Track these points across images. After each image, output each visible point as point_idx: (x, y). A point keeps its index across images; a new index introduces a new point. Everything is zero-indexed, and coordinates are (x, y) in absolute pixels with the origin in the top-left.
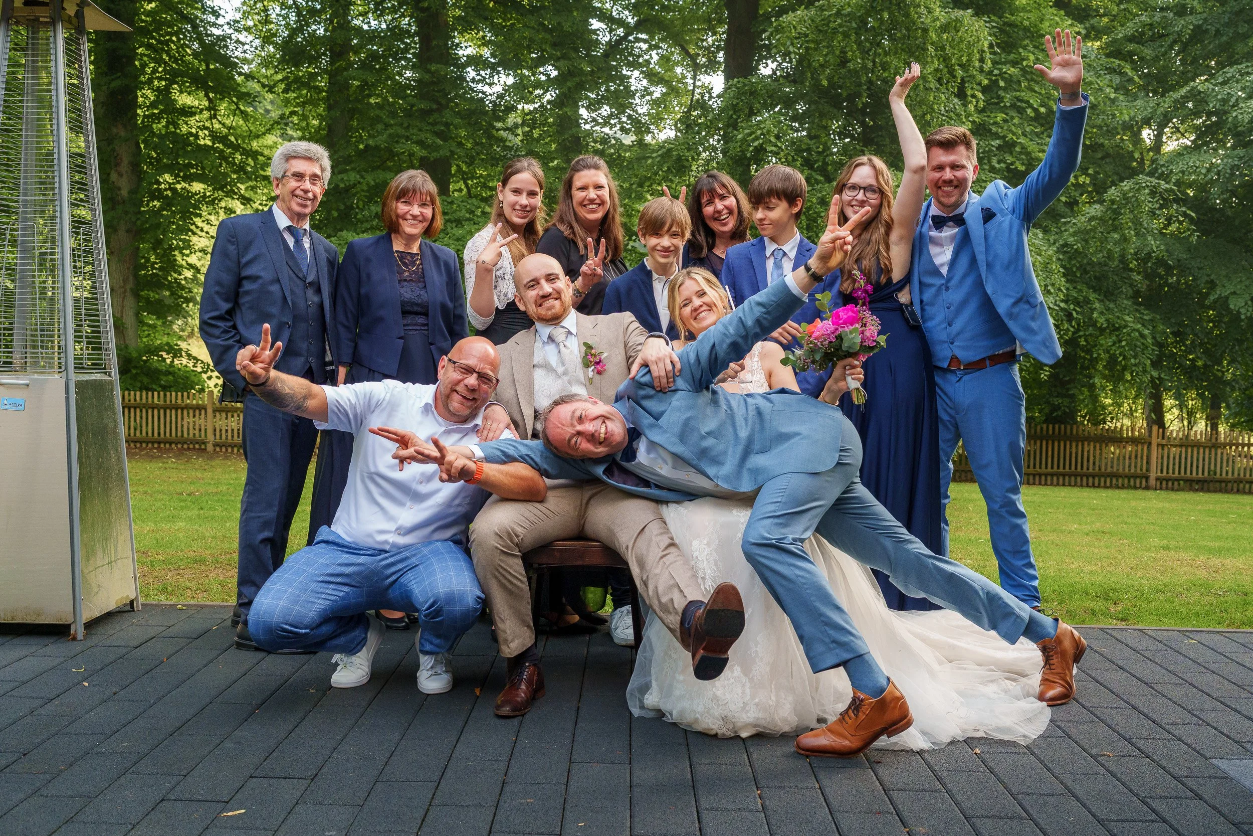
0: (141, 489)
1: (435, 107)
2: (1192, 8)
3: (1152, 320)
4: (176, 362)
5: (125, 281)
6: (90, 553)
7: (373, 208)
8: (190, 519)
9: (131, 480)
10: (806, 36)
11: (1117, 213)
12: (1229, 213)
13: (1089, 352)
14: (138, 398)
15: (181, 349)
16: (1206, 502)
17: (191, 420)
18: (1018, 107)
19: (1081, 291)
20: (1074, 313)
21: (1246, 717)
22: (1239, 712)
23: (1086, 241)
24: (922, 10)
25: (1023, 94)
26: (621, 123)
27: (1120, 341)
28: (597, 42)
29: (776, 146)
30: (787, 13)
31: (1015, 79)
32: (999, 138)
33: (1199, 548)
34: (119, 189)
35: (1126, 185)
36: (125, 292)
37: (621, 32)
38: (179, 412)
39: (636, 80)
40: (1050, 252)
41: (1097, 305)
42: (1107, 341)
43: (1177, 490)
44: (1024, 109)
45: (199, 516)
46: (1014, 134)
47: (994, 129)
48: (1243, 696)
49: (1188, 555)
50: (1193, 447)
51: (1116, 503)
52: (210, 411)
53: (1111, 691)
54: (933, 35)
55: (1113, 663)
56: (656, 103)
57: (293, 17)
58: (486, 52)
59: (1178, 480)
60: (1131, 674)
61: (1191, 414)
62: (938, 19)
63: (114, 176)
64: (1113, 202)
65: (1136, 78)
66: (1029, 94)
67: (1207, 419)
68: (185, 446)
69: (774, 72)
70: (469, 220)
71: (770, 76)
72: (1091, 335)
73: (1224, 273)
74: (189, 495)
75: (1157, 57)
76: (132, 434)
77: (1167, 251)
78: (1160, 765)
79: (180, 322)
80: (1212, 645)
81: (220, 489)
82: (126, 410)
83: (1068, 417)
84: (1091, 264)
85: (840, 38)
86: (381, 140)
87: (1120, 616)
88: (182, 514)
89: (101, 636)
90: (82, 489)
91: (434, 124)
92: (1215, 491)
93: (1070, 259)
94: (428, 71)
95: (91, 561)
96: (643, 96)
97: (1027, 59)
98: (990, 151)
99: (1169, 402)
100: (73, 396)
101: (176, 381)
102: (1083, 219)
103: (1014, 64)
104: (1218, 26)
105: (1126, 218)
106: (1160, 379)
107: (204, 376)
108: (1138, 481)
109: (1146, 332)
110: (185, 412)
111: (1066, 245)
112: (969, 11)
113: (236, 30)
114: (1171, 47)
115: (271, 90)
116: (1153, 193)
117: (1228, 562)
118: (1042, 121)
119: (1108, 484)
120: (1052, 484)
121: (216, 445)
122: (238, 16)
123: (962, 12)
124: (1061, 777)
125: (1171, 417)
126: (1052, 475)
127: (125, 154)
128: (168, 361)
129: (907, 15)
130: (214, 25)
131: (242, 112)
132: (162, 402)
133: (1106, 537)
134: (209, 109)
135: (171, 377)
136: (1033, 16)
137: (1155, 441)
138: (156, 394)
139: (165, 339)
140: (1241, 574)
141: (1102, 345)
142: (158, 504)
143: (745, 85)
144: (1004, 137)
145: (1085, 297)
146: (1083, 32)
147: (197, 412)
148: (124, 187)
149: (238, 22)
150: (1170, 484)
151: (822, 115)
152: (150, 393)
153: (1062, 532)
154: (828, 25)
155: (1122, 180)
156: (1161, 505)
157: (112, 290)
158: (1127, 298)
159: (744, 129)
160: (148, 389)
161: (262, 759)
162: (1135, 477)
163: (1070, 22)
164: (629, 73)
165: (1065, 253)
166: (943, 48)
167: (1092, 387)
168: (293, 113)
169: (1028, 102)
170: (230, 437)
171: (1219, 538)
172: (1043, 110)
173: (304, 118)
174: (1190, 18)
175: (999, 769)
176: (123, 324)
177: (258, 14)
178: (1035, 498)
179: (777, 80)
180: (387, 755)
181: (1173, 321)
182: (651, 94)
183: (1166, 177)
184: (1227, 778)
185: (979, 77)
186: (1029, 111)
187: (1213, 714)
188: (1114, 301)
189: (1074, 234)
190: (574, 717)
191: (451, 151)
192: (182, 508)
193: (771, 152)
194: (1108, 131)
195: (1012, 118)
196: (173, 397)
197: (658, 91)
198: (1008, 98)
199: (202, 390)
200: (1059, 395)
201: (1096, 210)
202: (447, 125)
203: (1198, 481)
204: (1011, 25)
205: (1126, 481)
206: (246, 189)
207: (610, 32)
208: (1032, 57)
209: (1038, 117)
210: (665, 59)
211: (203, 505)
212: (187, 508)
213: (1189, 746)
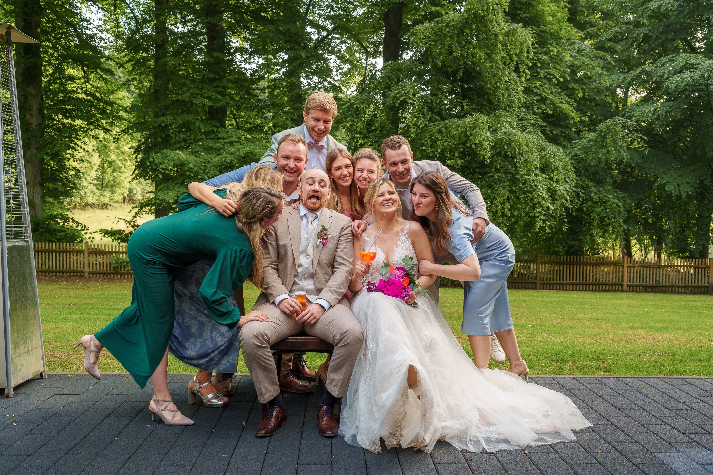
0: (46, 302)
1: (217, 77)
2: (643, 23)
3: (623, 197)
4: (66, 224)
5: (35, 178)
6: (16, 346)
7: (181, 136)
8: (75, 320)
9: (40, 296)
10: (429, 37)
11: (604, 137)
12: (665, 136)
13: (589, 215)
14: (43, 246)
15: (69, 218)
16: (654, 300)
17: (75, 258)
18: (548, 78)
19: (584, 181)
20: (581, 194)
21: (673, 428)
22: (670, 425)
23: (587, 153)
24: (494, 23)
25: (551, 70)
26: (324, 86)
27: (606, 209)
28: (311, 40)
29: (413, 100)
30: (418, 24)
31: (546, 62)
32: (538, 95)
33: (650, 328)
34: (31, 124)
35: (609, 122)
36: (35, 184)
37: (324, 33)
38: (68, 254)
39: (333, 61)
40: (567, 160)
41: (593, 189)
42: (598, 210)
43: (639, 292)
44: (551, 79)
45: (80, 318)
46: (546, 93)
47: (535, 90)
48: (672, 415)
49: (642, 332)
50: (647, 267)
51: (605, 301)
52: (86, 253)
53: (600, 414)
54: (501, 38)
55: (601, 397)
56: (345, 74)
57: (133, 24)
58: (247, 46)
59: (639, 286)
60: (611, 404)
61: (646, 247)
62: (503, 28)
63: (28, 117)
64: (601, 131)
65: (612, 62)
66: (554, 70)
67: (655, 250)
68: (72, 274)
69: (411, 58)
70: (238, 142)
71: (409, 60)
72: (590, 206)
73: (662, 171)
74: (75, 305)
75: (624, 50)
76: (40, 267)
77: (631, 158)
78: (626, 458)
79: (68, 200)
80: (655, 386)
81: (93, 301)
82: (36, 253)
83: (579, 252)
84: (590, 165)
85: (448, 39)
86: (186, 97)
87: (606, 370)
88: (71, 317)
89: (23, 395)
90: (11, 310)
91: (217, 87)
92: (659, 292)
93: (578, 163)
94: (213, 57)
95: (17, 351)
96: (337, 70)
97: (553, 51)
98: (533, 102)
99: (633, 242)
100: (6, 255)
101: (66, 236)
102: (585, 141)
103: (546, 53)
104: (657, 34)
105: (609, 140)
106: (628, 230)
107: (83, 232)
108: (617, 287)
109: (620, 204)
110: (72, 254)
111: (576, 155)
112: (520, 24)
113: (100, 31)
114: (632, 45)
115: (121, 66)
116: (624, 127)
117: (665, 336)
118: (561, 86)
119: (601, 289)
120: (569, 290)
121: (90, 273)
122: (101, 23)
123: (516, 25)
124: (572, 466)
125: (635, 249)
126: (570, 284)
127: (34, 103)
128: (61, 224)
129: (486, 27)
130: (87, 28)
131: (104, 79)
132: (58, 249)
133: (599, 322)
134: (84, 77)
135: (63, 233)
136: (556, 27)
137: (626, 265)
138: (54, 244)
139: (60, 211)
140: (672, 343)
141: (596, 212)
142: (56, 311)
143: (395, 65)
144: (540, 95)
145: (586, 185)
146: (583, 36)
147: (79, 254)
148: (34, 121)
149: (101, 26)
150: (635, 288)
151: (439, 82)
152: (50, 244)
153: (575, 319)
154: (441, 32)
155: (606, 119)
156: (629, 302)
157: (27, 183)
158: (609, 185)
159: (395, 90)
160: (49, 241)
161: (119, 467)
162: (615, 285)
163: (576, 30)
164: (329, 57)
165: (575, 160)
166: (506, 45)
167: (592, 235)
168: (134, 79)
169: (553, 75)
170: (98, 268)
171: (660, 321)
172: (561, 80)
173: (141, 82)
174: (642, 29)
175: (537, 462)
176: (34, 203)
177: (113, 22)
178: (560, 299)
179: (413, 62)
180: (192, 463)
181: (635, 197)
182: (342, 69)
183: (630, 118)
184: (663, 464)
185: (527, 61)
186: (554, 80)
187: (655, 427)
188: (603, 187)
189: (580, 149)
190: (300, 438)
191: (227, 103)
192: (70, 313)
193: (410, 103)
194: (598, 92)
195: (545, 84)
196: (64, 245)
197: (346, 67)
198: (542, 73)
199: (82, 241)
200: (573, 240)
201: (592, 135)
202: (225, 87)
203: (650, 287)
204: (544, 32)
205: (611, 287)
206: (106, 123)
207: (318, 34)
208: (555, 50)
209: (559, 83)
210: (349, 49)
211: (83, 311)
212: (73, 313)
213: (642, 446)
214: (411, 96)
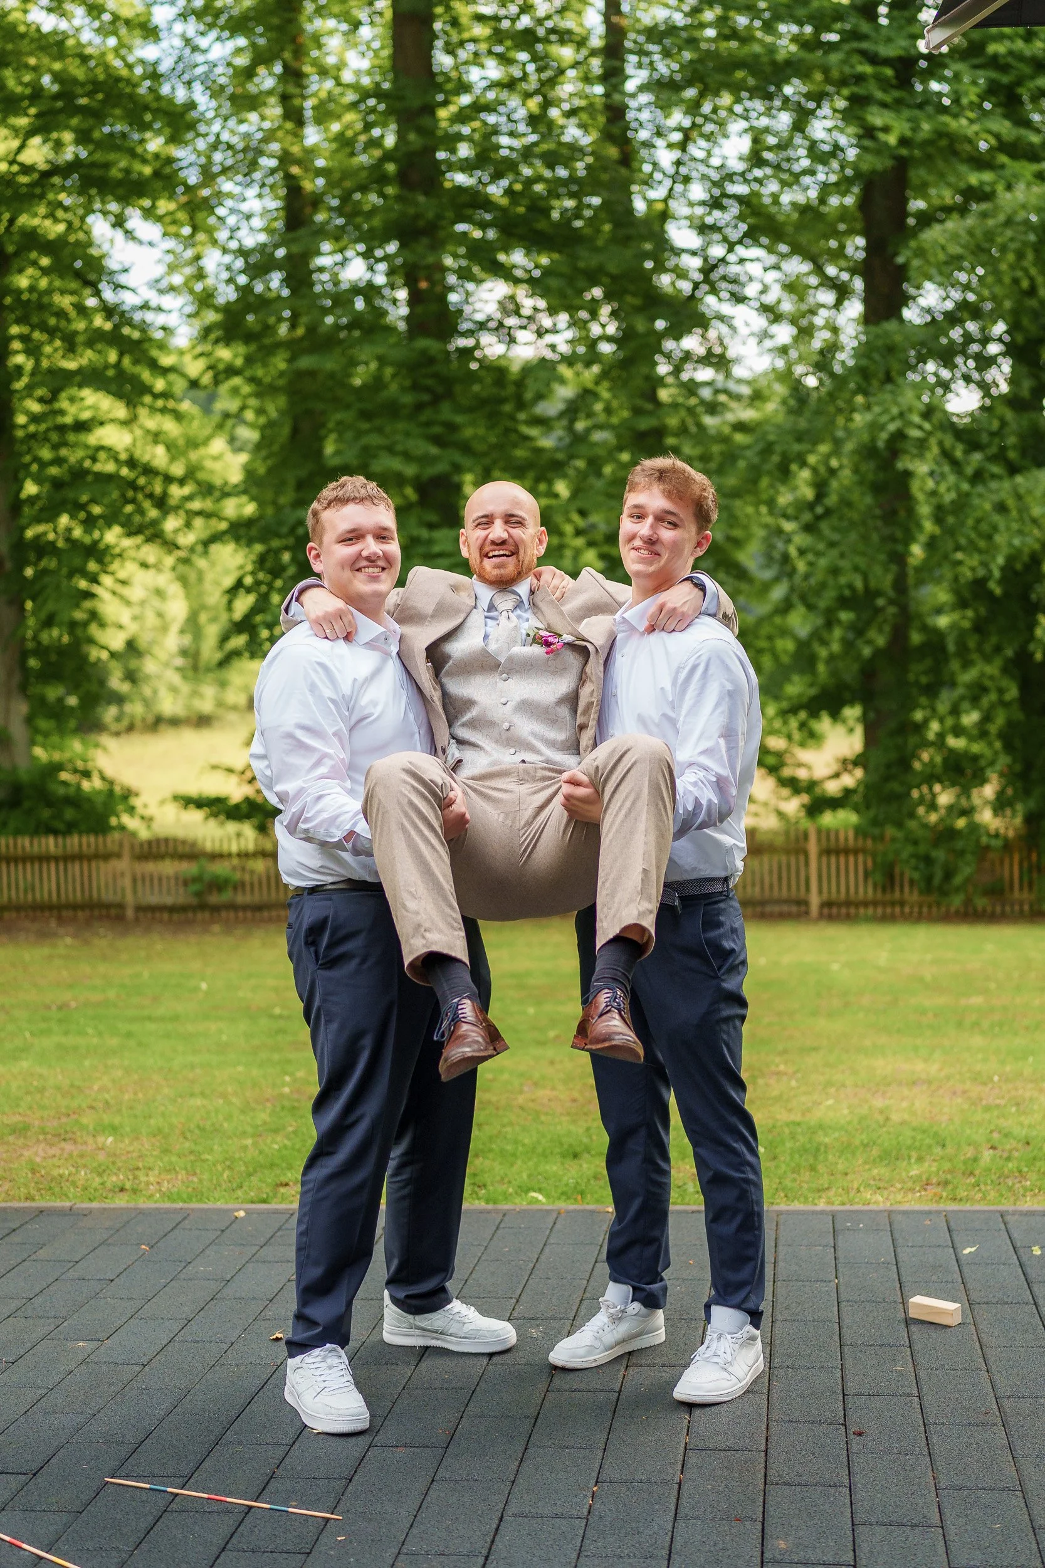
36: (11, 689)
38: (86, 863)
52: (127, 860)
68: (96, 912)
110: (93, 863)
121: (138, 908)
122: (160, 271)
149: (161, 280)
176: (9, 736)
177: (189, 266)
196: (75, 842)
214: (916, 419)
